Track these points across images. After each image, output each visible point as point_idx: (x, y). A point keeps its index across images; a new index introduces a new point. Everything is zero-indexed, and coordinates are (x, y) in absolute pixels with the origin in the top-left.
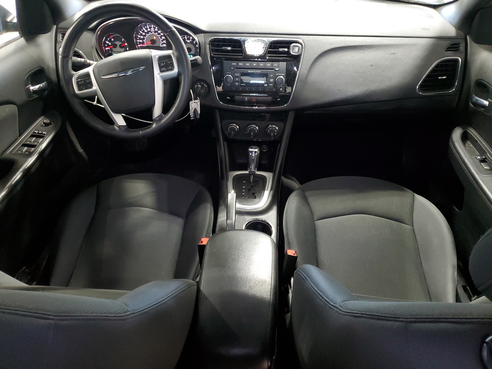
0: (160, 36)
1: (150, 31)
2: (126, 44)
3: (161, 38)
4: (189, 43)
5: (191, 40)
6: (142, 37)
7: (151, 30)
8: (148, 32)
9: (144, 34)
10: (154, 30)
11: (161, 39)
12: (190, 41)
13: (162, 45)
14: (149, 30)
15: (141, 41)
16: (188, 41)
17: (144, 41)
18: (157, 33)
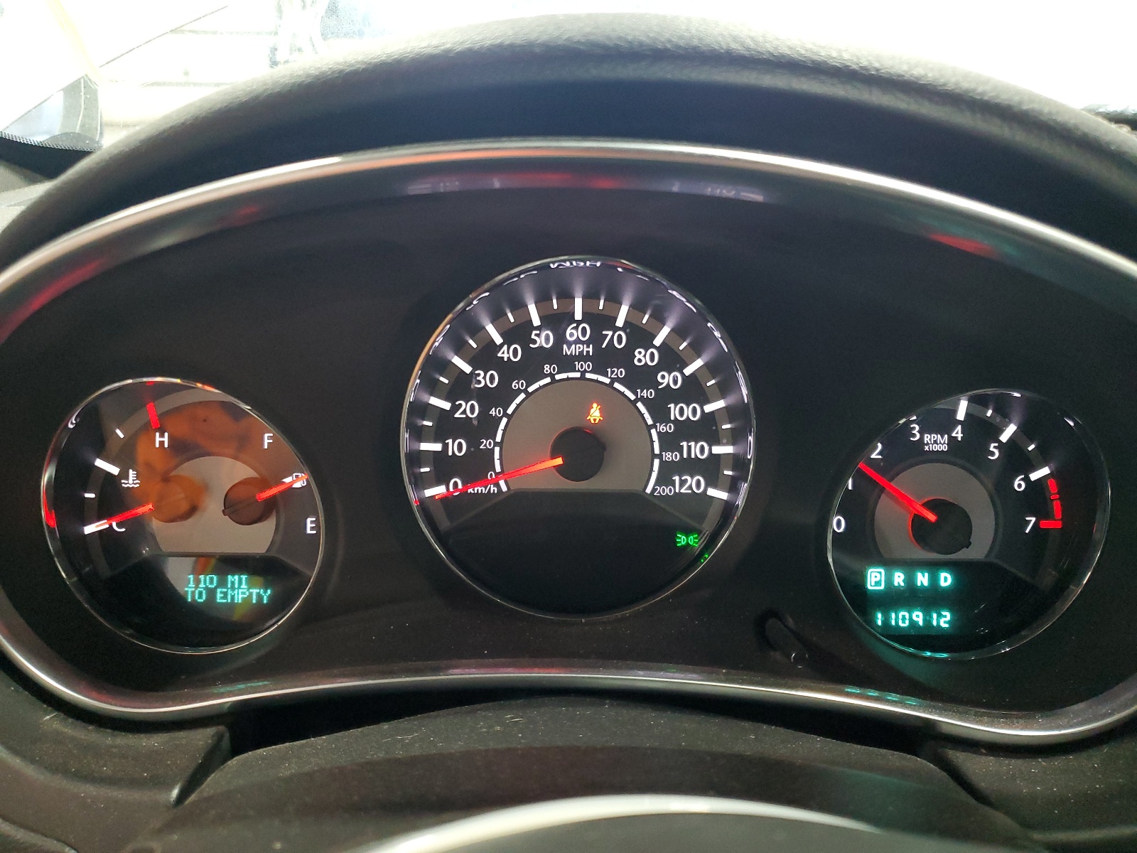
0: (648, 393)
1: (555, 356)
2: (298, 480)
3: (660, 414)
4: (937, 457)
5: (958, 433)
6: (468, 409)
7: (560, 339)
8: (532, 365)
9: (487, 379)
10: (596, 339)
11: (662, 428)
12: (952, 440)
13: (664, 479)
14: (543, 340)
15: (458, 447)
16: (927, 438)
17: (486, 444)
18: (621, 372)
